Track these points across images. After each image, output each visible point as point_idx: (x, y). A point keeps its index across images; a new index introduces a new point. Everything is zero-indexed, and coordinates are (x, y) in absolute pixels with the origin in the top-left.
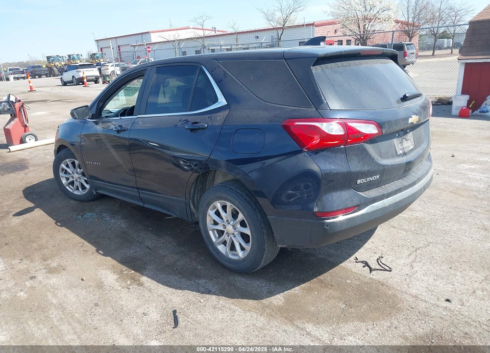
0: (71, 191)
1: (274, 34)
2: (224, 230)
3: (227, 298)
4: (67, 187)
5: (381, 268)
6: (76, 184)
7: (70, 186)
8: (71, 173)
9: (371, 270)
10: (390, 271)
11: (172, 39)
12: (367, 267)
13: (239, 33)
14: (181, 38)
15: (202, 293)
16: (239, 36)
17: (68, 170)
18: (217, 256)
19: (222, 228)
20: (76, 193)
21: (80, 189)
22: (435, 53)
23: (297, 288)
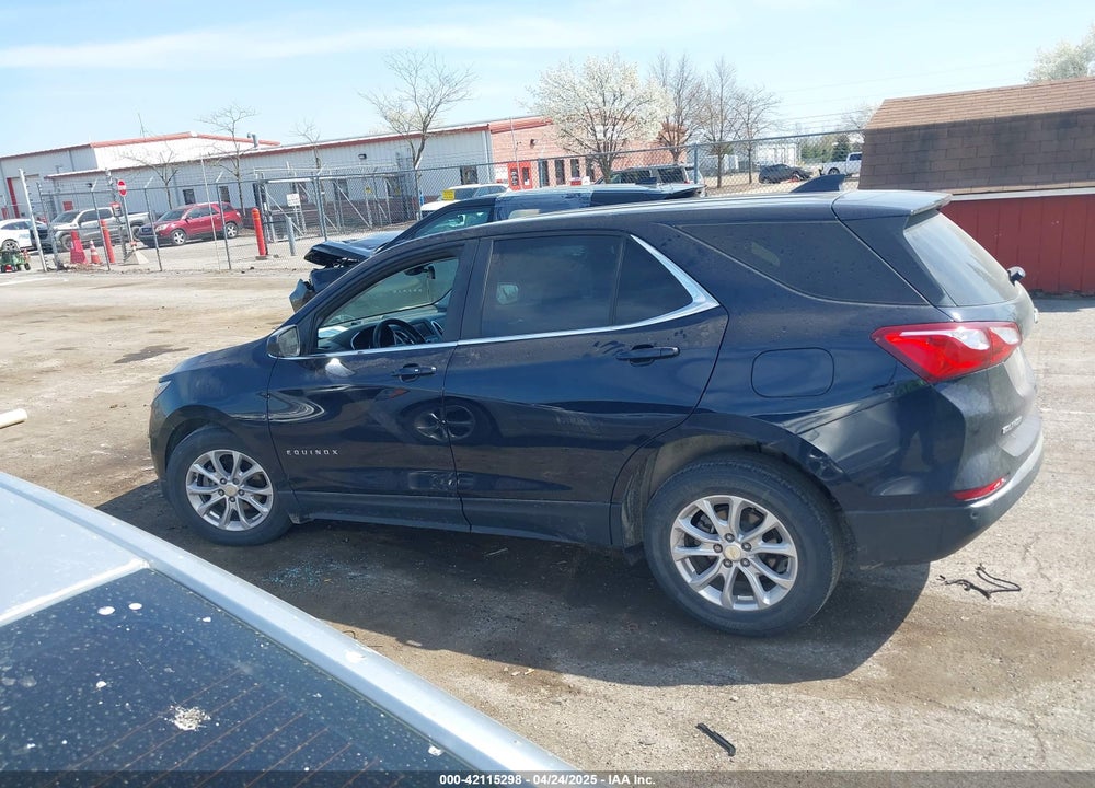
0: (216, 524)
1: (403, 149)
2: (716, 554)
3: (779, 686)
4: (206, 518)
5: (998, 588)
6: (230, 506)
7: (212, 513)
8: (218, 482)
9: (986, 594)
10: (1019, 590)
11: (156, 161)
12: (972, 590)
13: (321, 147)
14: (178, 159)
15: (720, 684)
16: (322, 154)
17: (211, 476)
18: (700, 612)
19: (710, 552)
20: (231, 527)
21: (243, 518)
22: (723, 183)
23: (887, 645)
